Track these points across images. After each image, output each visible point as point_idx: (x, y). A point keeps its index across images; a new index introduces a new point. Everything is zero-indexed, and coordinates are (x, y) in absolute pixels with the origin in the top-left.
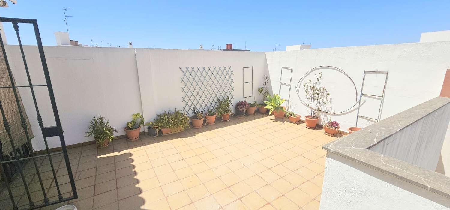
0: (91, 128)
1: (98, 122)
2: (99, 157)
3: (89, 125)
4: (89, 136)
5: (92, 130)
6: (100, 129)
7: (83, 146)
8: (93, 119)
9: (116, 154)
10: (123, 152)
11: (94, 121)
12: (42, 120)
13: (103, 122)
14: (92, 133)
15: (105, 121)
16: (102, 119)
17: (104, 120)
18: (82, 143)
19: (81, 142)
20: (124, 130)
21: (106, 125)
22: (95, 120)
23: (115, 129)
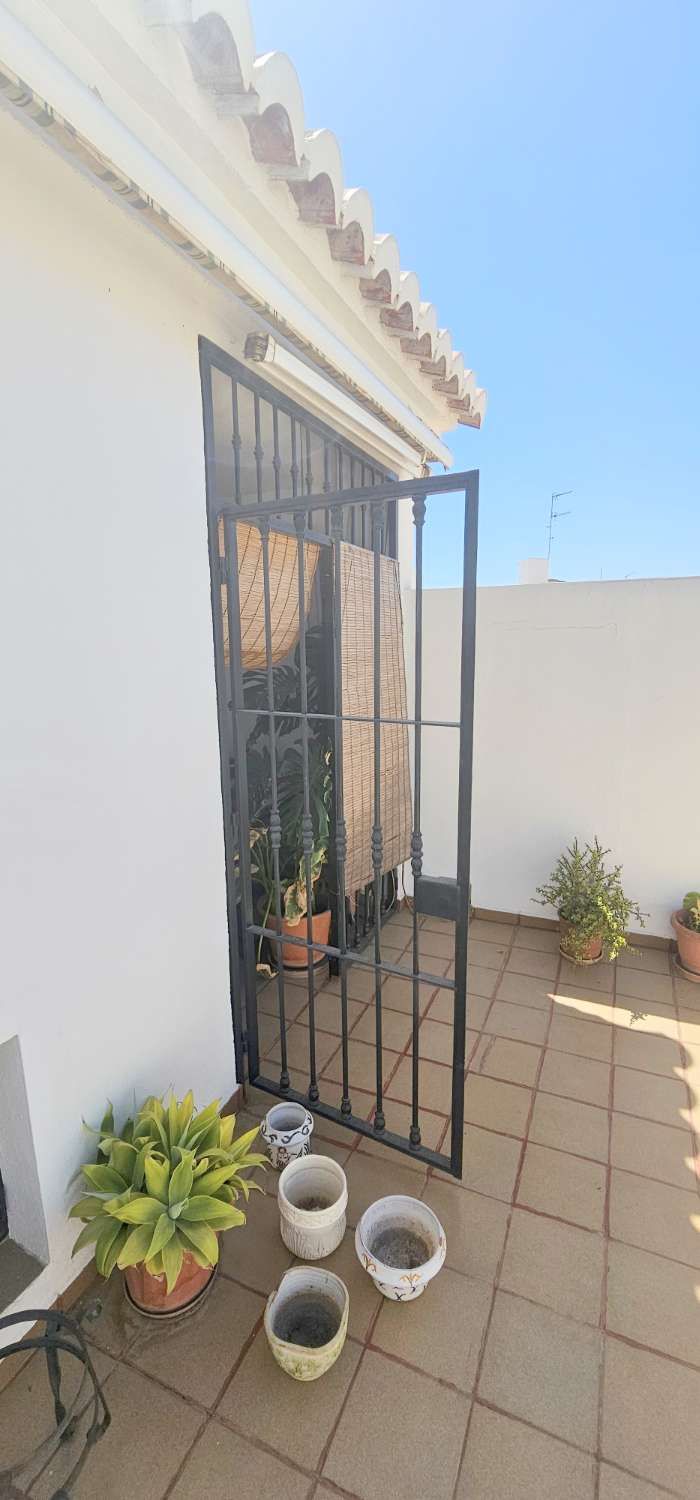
0: (556, 879)
1: (583, 863)
2: (559, 999)
3: (554, 867)
4: (543, 903)
5: (557, 885)
6: (585, 895)
7: (518, 924)
8: (572, 849)
9: (620, 1017)
10: (651, 1023)
11: (571, 860)
12: (423, 850)
13: (599, 866)
14: (555, 898)
15: (608, 864)
16: (598, 854)
17: (603, 860)
18: (519, 917)
19: (515, 911)
20: (669, 924)
21: (606, 881)
22: (575, 854)
23: (638, 909)
